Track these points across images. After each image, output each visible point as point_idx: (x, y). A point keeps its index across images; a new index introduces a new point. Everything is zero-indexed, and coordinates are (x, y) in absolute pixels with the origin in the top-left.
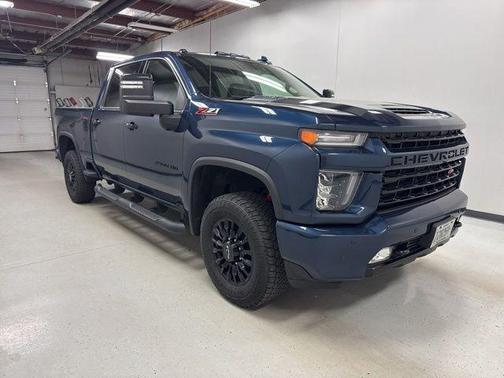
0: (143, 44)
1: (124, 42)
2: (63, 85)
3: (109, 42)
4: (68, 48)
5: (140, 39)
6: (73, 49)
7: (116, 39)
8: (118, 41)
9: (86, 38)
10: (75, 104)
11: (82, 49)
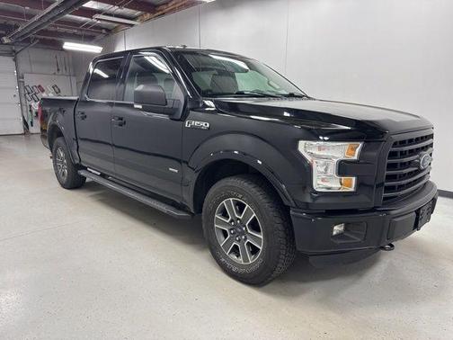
0: (107, 35)
1: (89, 34)
2: (31, 73)
3: (74, 34)
4: (36, 39)
5: (104, 31)
6: (40, 39)
7: (81, 30)
8: (83, 33)
9: (52, 29)
10: (43, 91)
11: (49, 40)
